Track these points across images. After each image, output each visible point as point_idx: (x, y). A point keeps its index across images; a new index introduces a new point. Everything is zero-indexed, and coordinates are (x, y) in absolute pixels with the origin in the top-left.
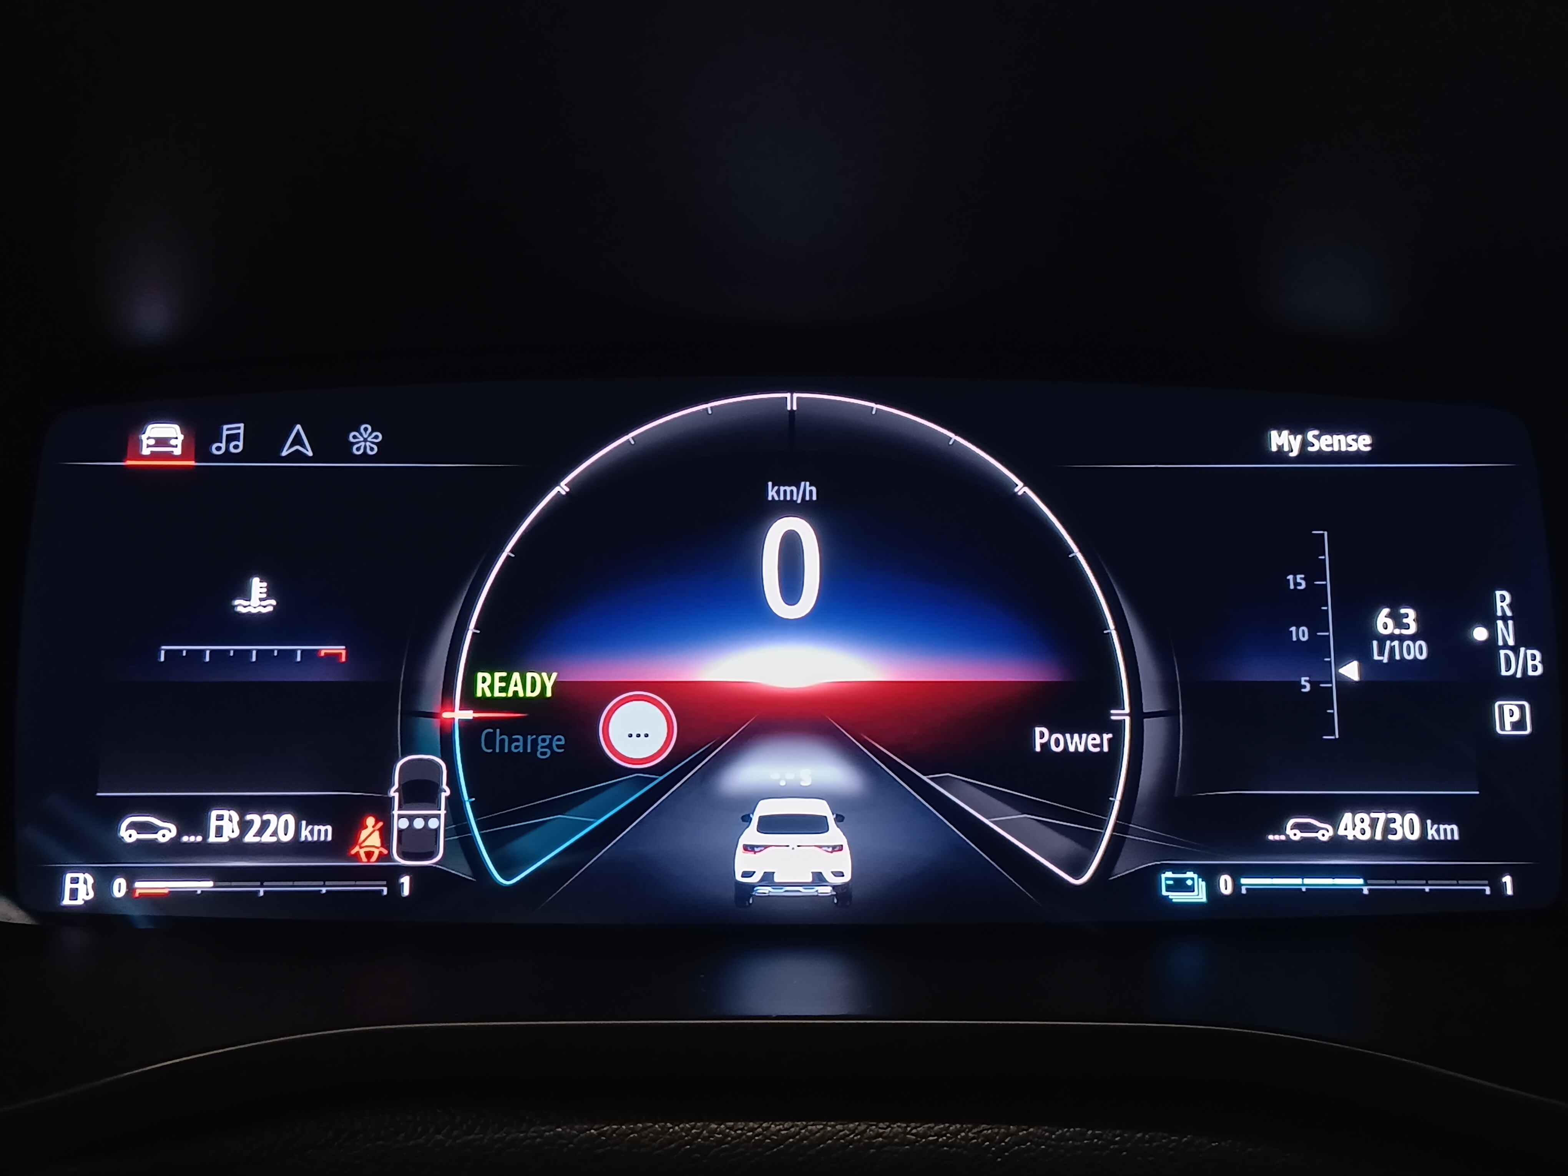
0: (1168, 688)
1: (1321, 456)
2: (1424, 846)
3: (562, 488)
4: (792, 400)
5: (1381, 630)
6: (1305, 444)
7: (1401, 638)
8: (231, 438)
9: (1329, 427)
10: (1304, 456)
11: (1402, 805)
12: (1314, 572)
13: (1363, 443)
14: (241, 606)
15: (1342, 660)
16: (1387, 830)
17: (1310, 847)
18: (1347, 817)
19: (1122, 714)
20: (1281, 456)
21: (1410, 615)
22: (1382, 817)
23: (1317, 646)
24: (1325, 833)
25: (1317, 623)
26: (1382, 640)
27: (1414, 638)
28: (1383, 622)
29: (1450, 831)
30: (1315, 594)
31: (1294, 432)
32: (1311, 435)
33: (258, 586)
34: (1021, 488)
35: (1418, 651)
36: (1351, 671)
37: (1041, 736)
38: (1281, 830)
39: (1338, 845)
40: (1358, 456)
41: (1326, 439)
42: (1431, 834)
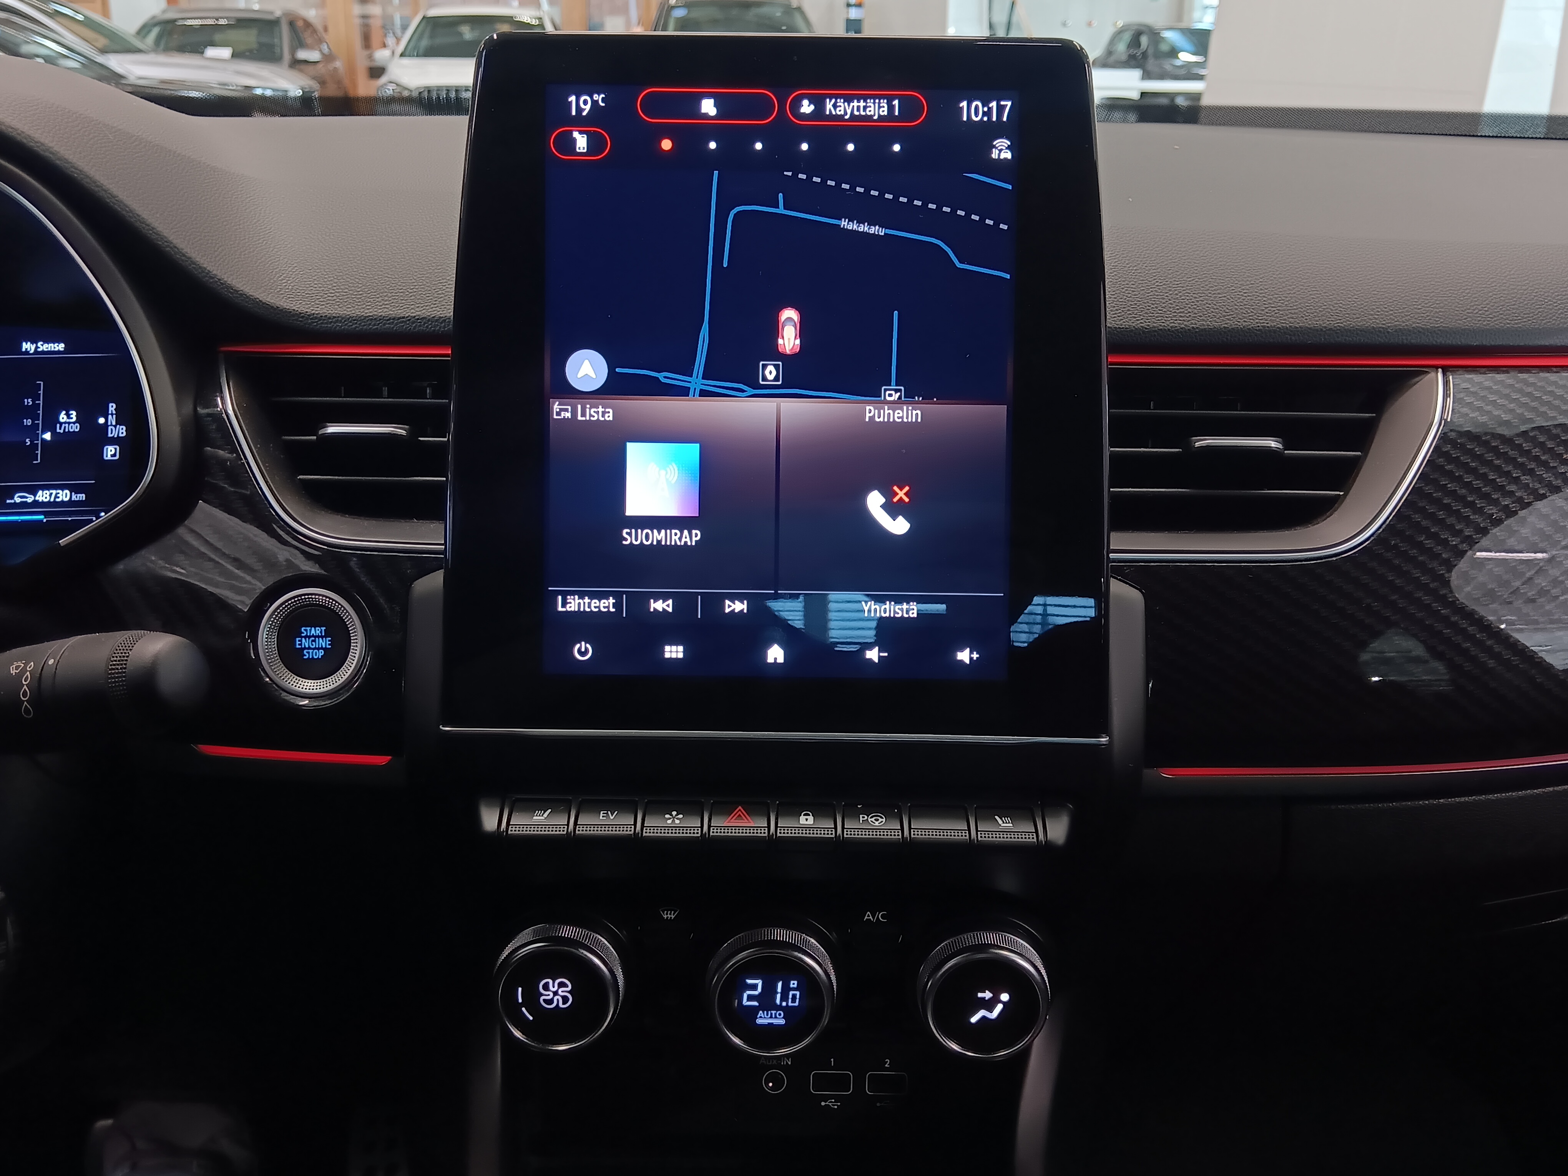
1: (43, 352)
2: (71, 503)
5: (61, 420)
6: (37, 347)
7: (69, 423)
9: (46, 341)
10: (36, 352)
11: (62, 487)
12: (36, 397)
13: (61, 347)
15: (43, 432)
16: (56, 497)
17: (24, 505)
18: (40, 492)
20: (27, 352)
21: (74, 414)
22: (54, 492)
23: (35, 427)
24: (30, 499)
25: (35, 417)
26: (61, 424)
27: (74, 423)
28: (63, 417)
29: (82, 497)
30: (36, 406)
31: (32, 343)
32: (39, 344)
35: (76, 428)
36: (47, 436)
38: (12, 498)
39: (36, 503)
40: (59, 352)
41: (46, 345)
42: (74, 498)
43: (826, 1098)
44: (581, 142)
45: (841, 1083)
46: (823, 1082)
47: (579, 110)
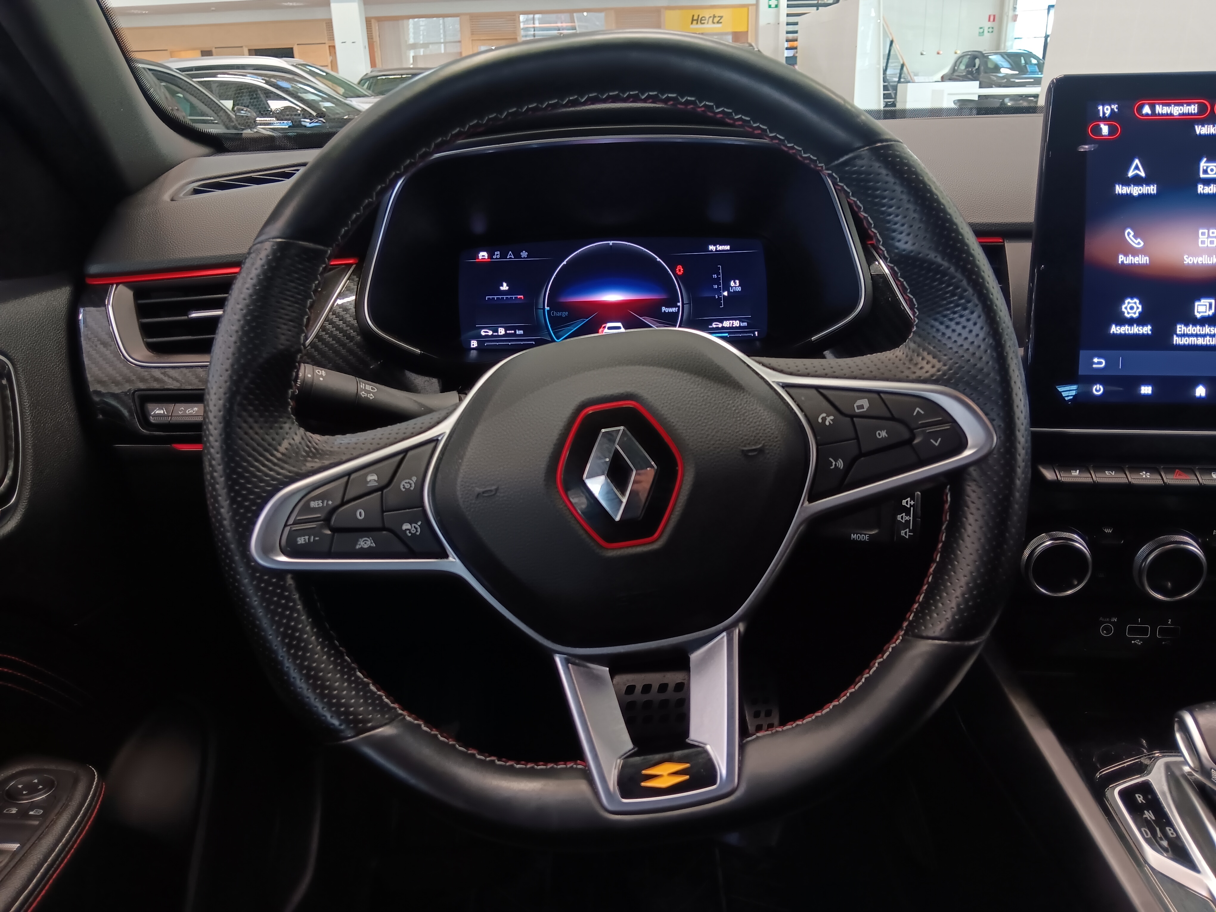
0: (689, 299)
1: (720, 251)
2: (740, 327)
3: (565, 263)
4: (611, 243)
5: (732, 285)
6: (716, 248)
7: (736, 287)
8: (497, 255)
9: (720, 245)
10: (716, 251)
11: (735, 319)
12: (718, 274)
13: (728, 247)
14: (502, 288)
15: (724, 291)
16: (733, 324)
17: (717, 328)
18: (725, 322)
19: (680, 304)
20: (712, 251)
21: (737, 282)
22: (731, 322)
23: (719, 289)
24: (720, 325)
25: (719, 284)
26: (732, 287)
27: (738, 286)
28: (732, 284)
29: (745, 324)
30: (719, 278)
31: (714, 245)
32: (718, 246)
33: (505, 284)
34: (658, 259)
35: (739, 289)
36: (726, 294)
37: (664, 309)
38: (711, 325)
39: (723, 328)
40: (727, 250)
41: (721, 247)
42: (741, 325)
43: (1134, 639)
44: (1105, 129)
45: (1144, 631)
46: (1132, 631)
47: (1104, 113)
